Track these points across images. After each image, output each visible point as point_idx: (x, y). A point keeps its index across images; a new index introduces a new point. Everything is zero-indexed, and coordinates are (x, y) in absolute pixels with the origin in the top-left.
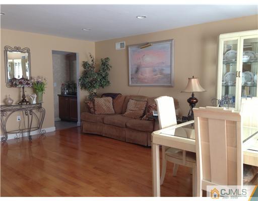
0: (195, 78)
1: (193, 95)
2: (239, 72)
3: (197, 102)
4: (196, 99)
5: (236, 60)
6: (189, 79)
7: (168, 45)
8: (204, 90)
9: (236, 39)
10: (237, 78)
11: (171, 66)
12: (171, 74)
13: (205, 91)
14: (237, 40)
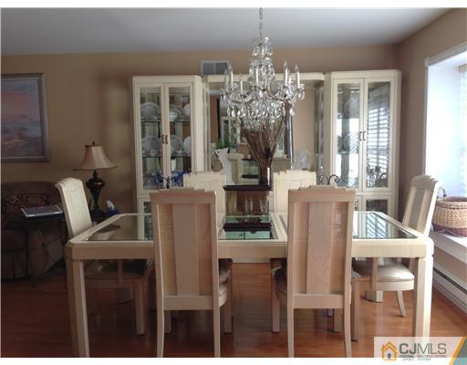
0: (97, 146)
1: (95, 174)
2: (166, 136)
3: (103, 185)
4: (100, 181)
5: (160, 119)
6: (87, 146)
7: (33, 82)
8: (114, 165)
9: (158, 86)
10: (164, 145)
11: (42, 122)
12: (42, 138)
13: (116, 167)
14: (160, 88)
